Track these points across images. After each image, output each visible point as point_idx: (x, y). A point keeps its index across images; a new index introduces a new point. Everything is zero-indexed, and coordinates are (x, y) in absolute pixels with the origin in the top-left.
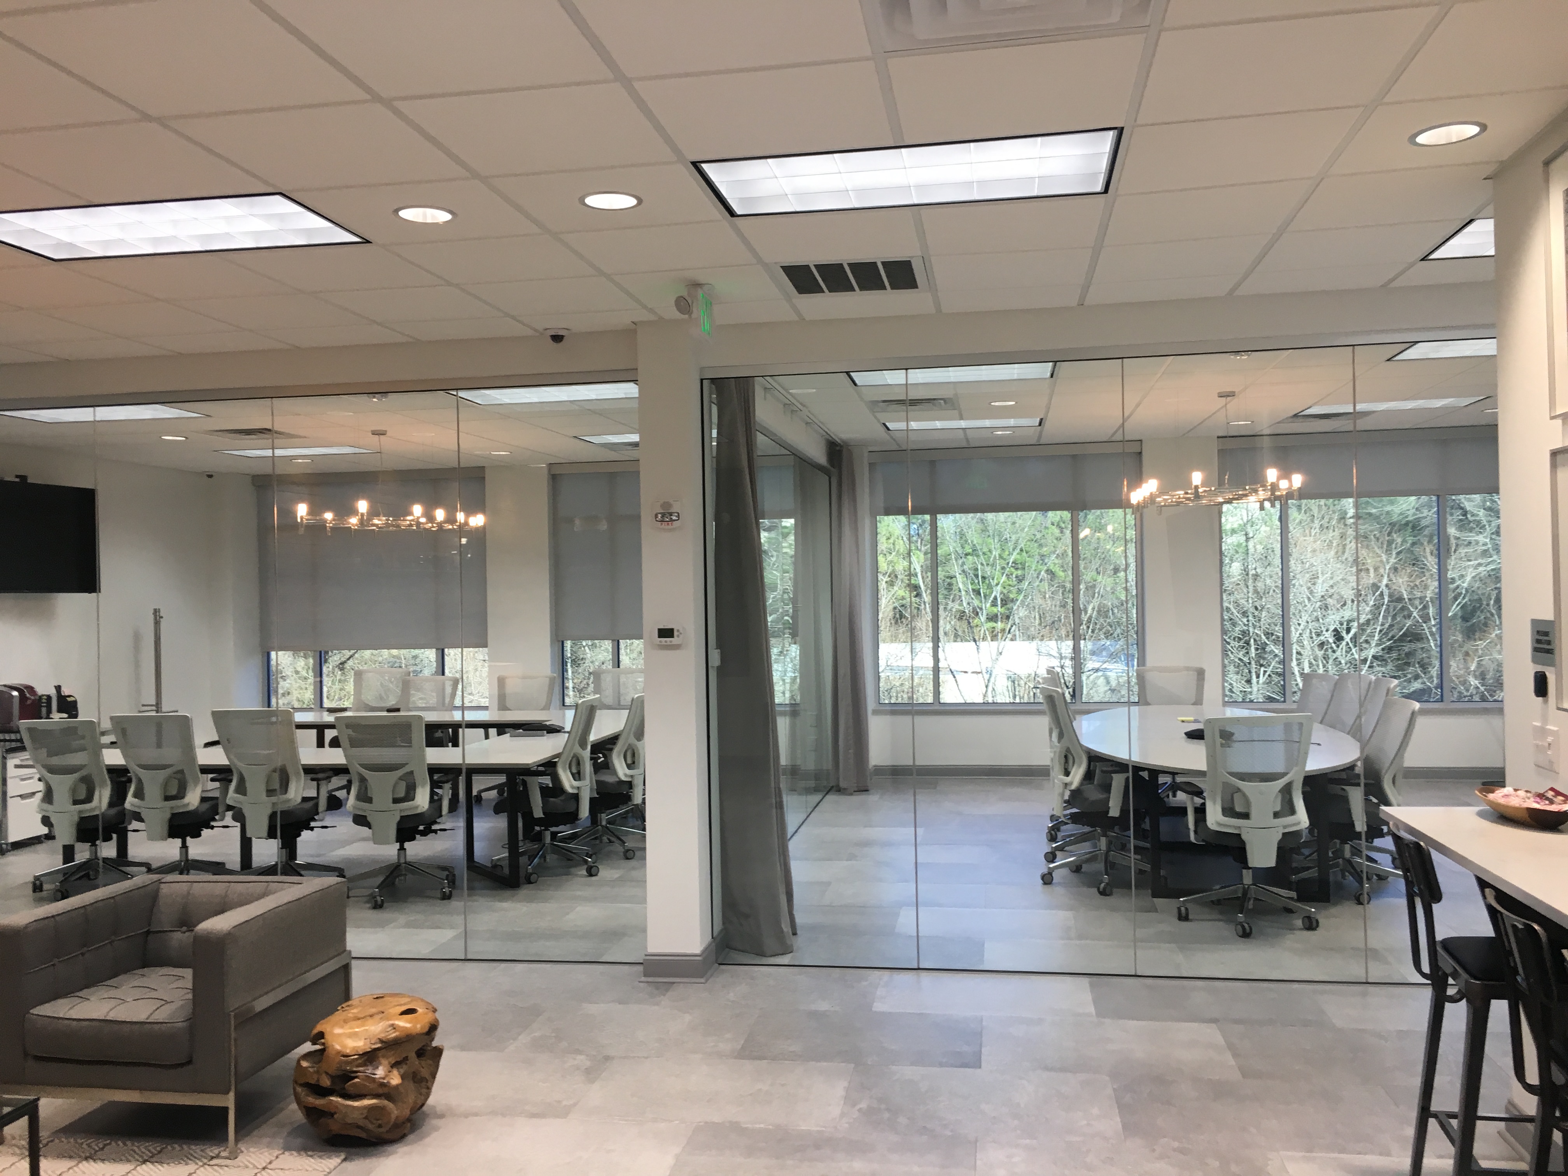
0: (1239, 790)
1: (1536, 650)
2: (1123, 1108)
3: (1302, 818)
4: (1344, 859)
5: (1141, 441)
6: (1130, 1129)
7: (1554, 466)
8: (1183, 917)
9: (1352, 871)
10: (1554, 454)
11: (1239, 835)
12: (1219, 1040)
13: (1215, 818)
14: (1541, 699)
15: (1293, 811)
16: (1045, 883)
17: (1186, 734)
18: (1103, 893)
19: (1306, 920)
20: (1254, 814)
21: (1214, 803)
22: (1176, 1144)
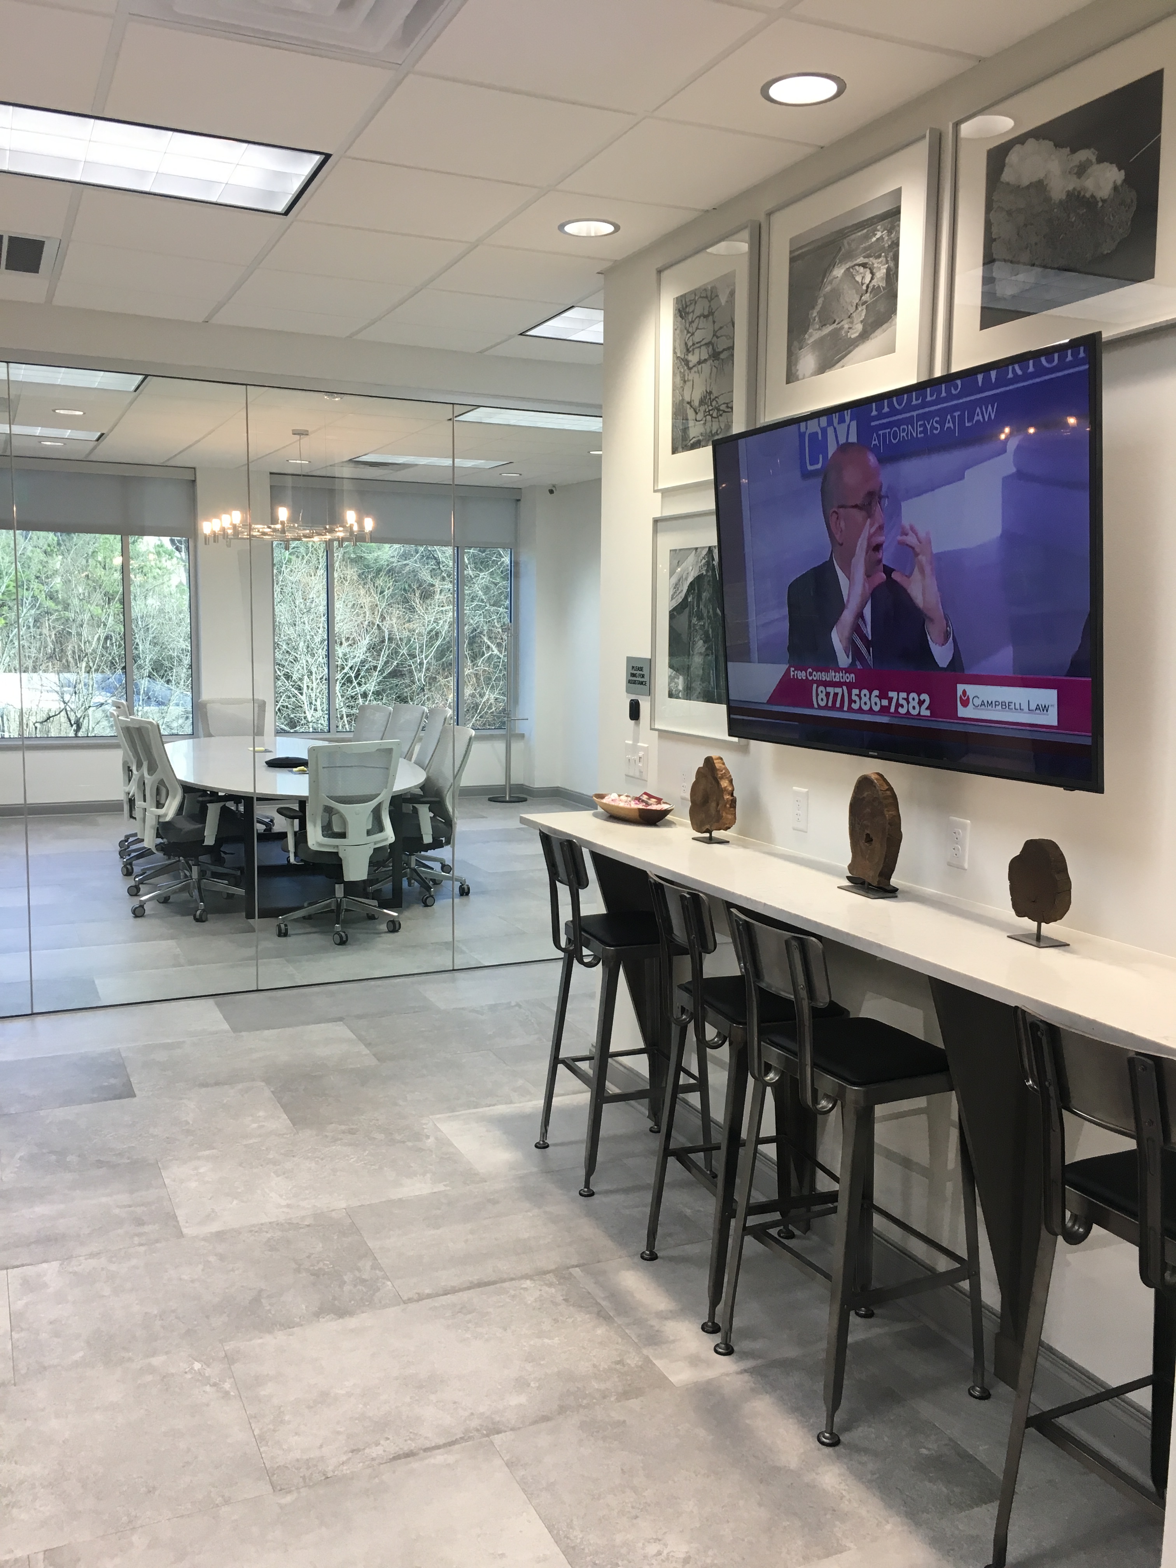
0: (338, 812)
1: (629, 682)
2: (285, 1108)
3: (389, 835)
4: (410, 868)
5: (194, 468)
6: (298, 1121)
7: (655, 531)
8: (283, 933)
9: (418, 878)
10: (656, 521)
11: (337, 853)
12: (350, 1034)
13: (315, 838)
14: (633, 722)
15: (381, 829)
16: (136, 916)
17: (267, 763)
18: (199, 920)
19: (391, 924)
20: (350, 833)
21: (315, 826)
22: (343, 1127)
